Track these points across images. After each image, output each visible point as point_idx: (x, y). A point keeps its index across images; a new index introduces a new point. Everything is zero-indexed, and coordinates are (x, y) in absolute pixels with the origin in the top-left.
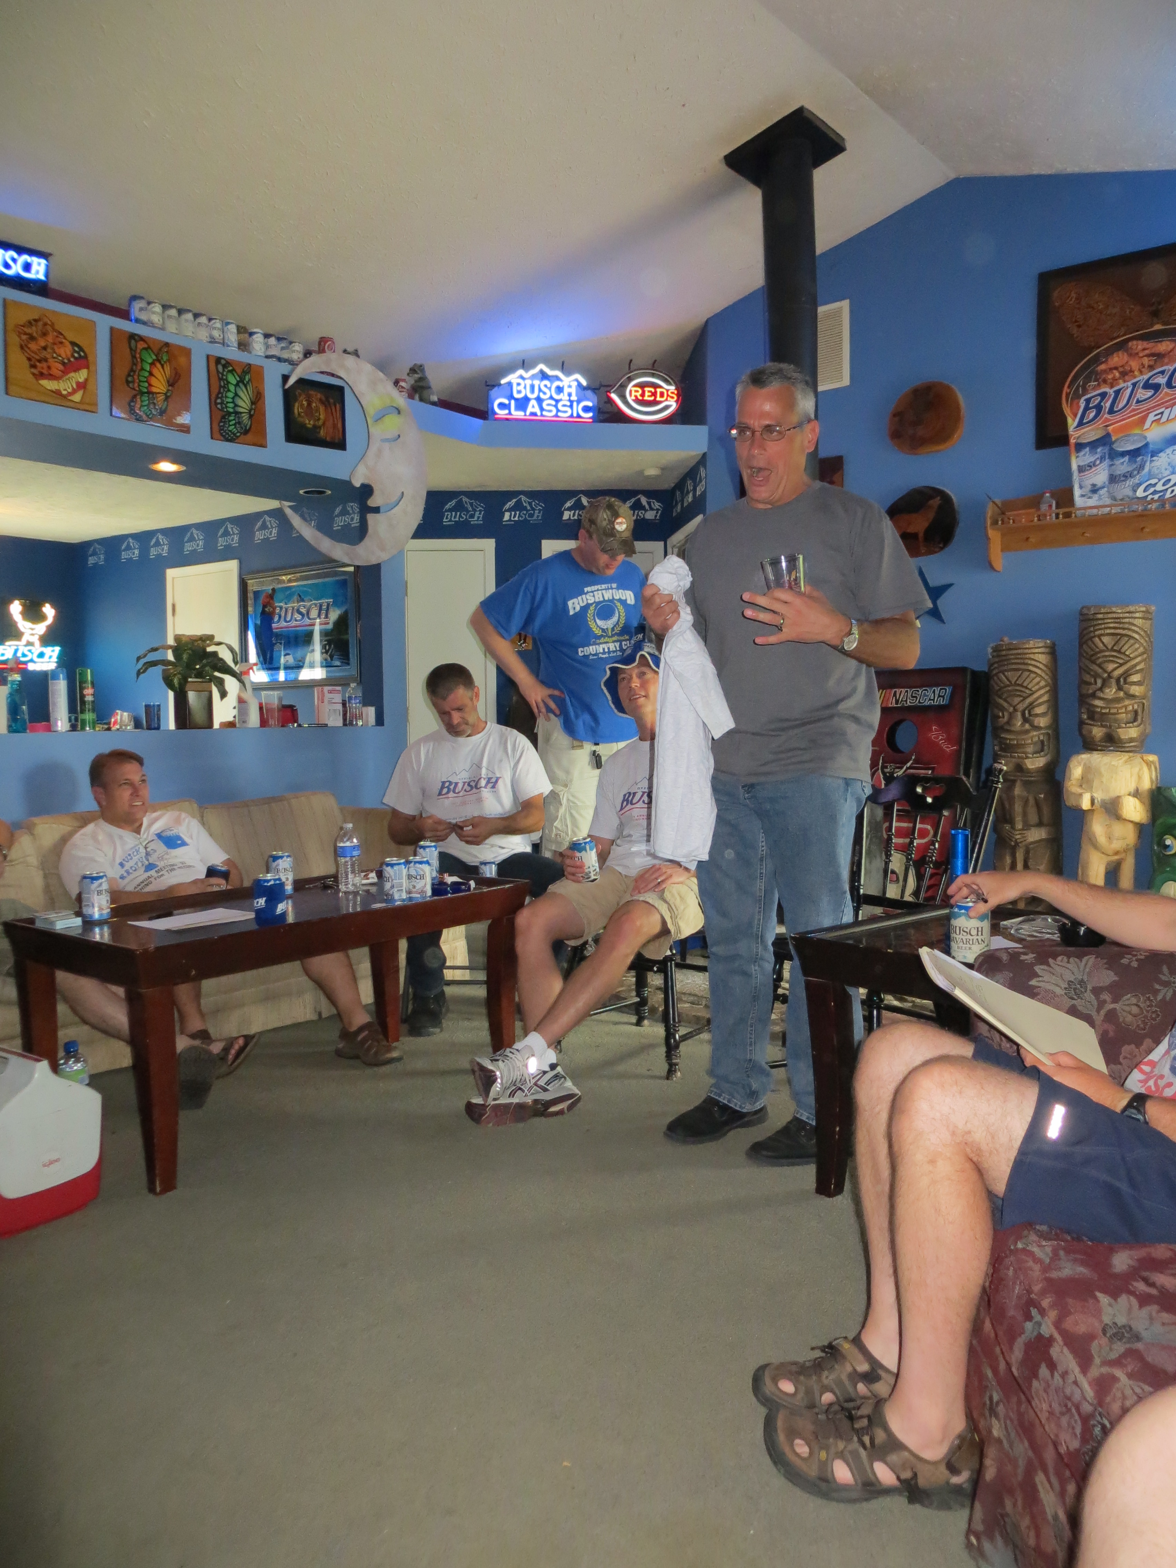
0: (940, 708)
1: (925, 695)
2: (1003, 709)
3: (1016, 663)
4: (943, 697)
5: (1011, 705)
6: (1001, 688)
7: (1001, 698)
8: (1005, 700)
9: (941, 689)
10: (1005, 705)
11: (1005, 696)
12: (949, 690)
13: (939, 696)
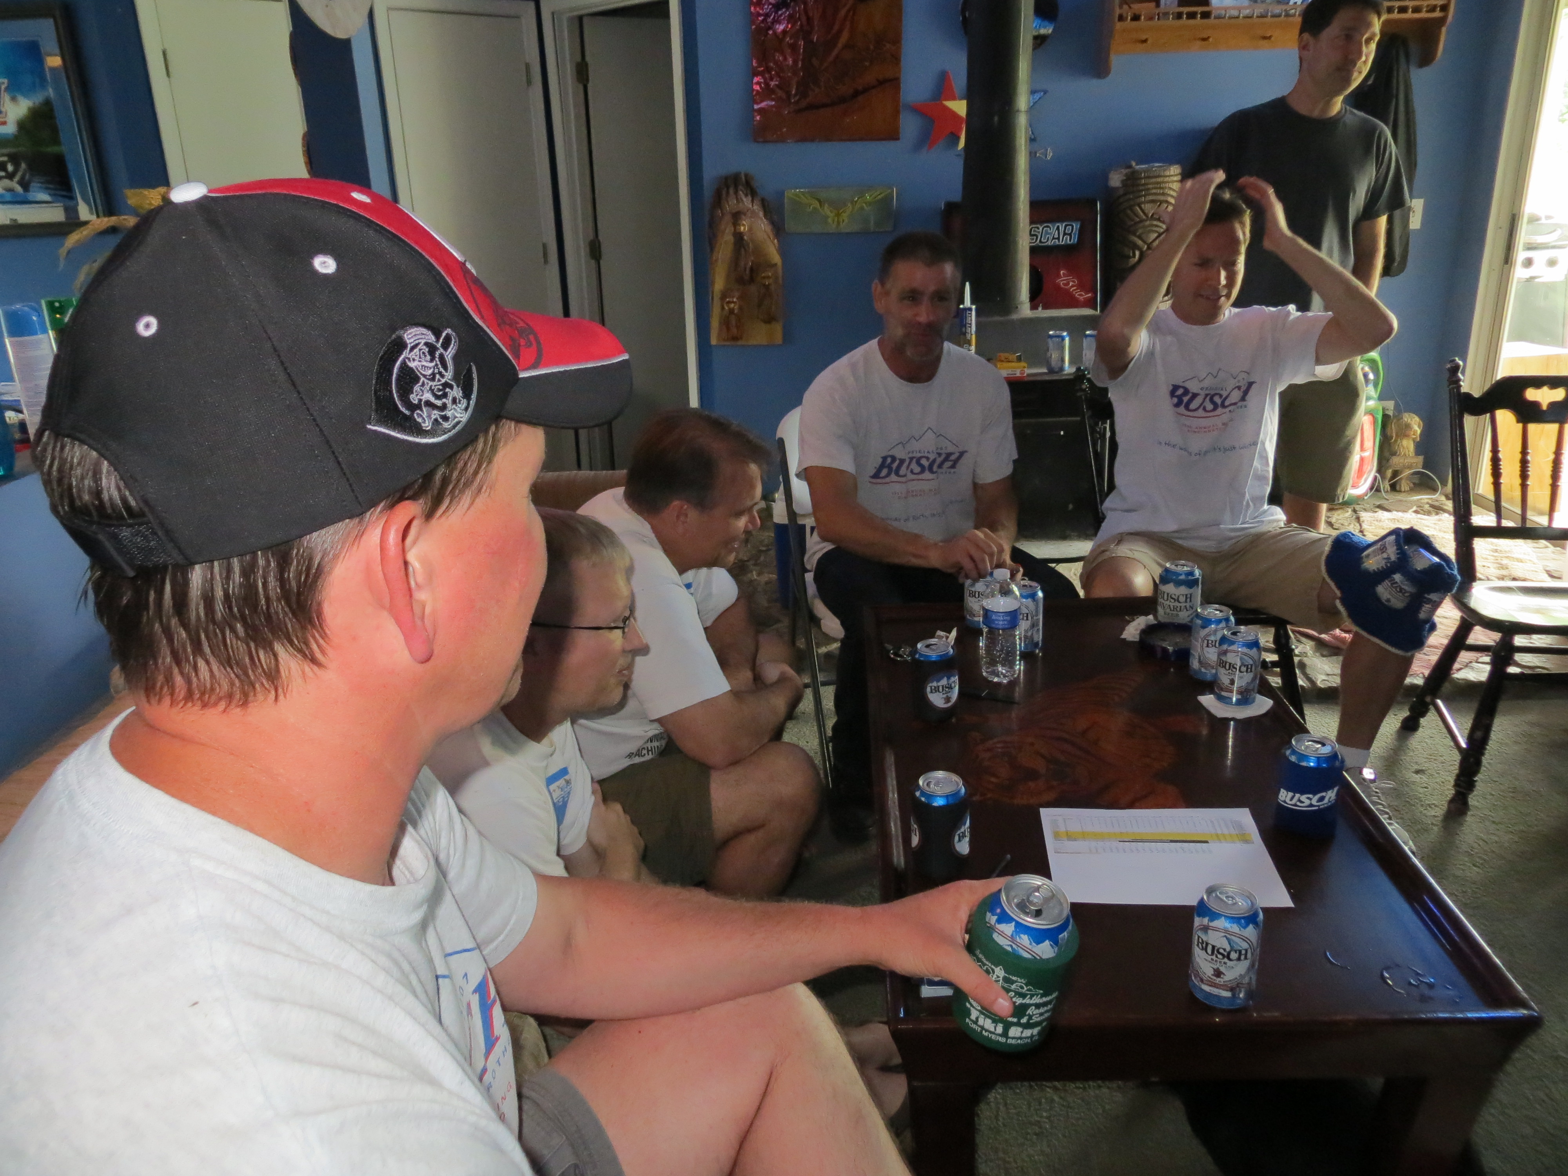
0: (1068, 249)
1: (1047, 233)
2: (1135, 247)
3: (1155, 194)
4: (1070, 235)
5: (1144, 242)
6: (1136, 223)
7: (1134, 234)
8: (1140, 237)
9: (1066, 226)
10: (1140, 243)
11: (1140, 232)
12: (1076, 226)
13: (1065, 234)
